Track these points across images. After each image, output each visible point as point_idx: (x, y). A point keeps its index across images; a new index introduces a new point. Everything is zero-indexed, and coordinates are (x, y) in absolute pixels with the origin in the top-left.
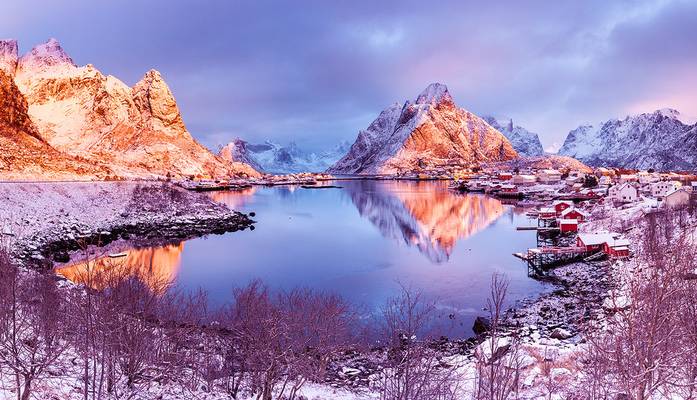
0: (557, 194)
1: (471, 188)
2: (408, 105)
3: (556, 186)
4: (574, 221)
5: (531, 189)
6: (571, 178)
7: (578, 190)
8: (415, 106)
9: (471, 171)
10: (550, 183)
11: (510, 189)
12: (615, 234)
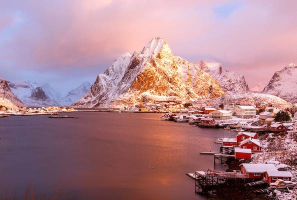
0: (249, 126)
1: (178, 120)
2: (136, 55)
3: (251, 120)
4: (249, 151)
5: (227, 122)
6: (266, 113)
7: (269, 124)
8: (141, 56)
9: (182, 106)
10: (245, 117)
11: (208, 122)
12: (283, 166)
